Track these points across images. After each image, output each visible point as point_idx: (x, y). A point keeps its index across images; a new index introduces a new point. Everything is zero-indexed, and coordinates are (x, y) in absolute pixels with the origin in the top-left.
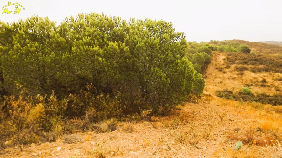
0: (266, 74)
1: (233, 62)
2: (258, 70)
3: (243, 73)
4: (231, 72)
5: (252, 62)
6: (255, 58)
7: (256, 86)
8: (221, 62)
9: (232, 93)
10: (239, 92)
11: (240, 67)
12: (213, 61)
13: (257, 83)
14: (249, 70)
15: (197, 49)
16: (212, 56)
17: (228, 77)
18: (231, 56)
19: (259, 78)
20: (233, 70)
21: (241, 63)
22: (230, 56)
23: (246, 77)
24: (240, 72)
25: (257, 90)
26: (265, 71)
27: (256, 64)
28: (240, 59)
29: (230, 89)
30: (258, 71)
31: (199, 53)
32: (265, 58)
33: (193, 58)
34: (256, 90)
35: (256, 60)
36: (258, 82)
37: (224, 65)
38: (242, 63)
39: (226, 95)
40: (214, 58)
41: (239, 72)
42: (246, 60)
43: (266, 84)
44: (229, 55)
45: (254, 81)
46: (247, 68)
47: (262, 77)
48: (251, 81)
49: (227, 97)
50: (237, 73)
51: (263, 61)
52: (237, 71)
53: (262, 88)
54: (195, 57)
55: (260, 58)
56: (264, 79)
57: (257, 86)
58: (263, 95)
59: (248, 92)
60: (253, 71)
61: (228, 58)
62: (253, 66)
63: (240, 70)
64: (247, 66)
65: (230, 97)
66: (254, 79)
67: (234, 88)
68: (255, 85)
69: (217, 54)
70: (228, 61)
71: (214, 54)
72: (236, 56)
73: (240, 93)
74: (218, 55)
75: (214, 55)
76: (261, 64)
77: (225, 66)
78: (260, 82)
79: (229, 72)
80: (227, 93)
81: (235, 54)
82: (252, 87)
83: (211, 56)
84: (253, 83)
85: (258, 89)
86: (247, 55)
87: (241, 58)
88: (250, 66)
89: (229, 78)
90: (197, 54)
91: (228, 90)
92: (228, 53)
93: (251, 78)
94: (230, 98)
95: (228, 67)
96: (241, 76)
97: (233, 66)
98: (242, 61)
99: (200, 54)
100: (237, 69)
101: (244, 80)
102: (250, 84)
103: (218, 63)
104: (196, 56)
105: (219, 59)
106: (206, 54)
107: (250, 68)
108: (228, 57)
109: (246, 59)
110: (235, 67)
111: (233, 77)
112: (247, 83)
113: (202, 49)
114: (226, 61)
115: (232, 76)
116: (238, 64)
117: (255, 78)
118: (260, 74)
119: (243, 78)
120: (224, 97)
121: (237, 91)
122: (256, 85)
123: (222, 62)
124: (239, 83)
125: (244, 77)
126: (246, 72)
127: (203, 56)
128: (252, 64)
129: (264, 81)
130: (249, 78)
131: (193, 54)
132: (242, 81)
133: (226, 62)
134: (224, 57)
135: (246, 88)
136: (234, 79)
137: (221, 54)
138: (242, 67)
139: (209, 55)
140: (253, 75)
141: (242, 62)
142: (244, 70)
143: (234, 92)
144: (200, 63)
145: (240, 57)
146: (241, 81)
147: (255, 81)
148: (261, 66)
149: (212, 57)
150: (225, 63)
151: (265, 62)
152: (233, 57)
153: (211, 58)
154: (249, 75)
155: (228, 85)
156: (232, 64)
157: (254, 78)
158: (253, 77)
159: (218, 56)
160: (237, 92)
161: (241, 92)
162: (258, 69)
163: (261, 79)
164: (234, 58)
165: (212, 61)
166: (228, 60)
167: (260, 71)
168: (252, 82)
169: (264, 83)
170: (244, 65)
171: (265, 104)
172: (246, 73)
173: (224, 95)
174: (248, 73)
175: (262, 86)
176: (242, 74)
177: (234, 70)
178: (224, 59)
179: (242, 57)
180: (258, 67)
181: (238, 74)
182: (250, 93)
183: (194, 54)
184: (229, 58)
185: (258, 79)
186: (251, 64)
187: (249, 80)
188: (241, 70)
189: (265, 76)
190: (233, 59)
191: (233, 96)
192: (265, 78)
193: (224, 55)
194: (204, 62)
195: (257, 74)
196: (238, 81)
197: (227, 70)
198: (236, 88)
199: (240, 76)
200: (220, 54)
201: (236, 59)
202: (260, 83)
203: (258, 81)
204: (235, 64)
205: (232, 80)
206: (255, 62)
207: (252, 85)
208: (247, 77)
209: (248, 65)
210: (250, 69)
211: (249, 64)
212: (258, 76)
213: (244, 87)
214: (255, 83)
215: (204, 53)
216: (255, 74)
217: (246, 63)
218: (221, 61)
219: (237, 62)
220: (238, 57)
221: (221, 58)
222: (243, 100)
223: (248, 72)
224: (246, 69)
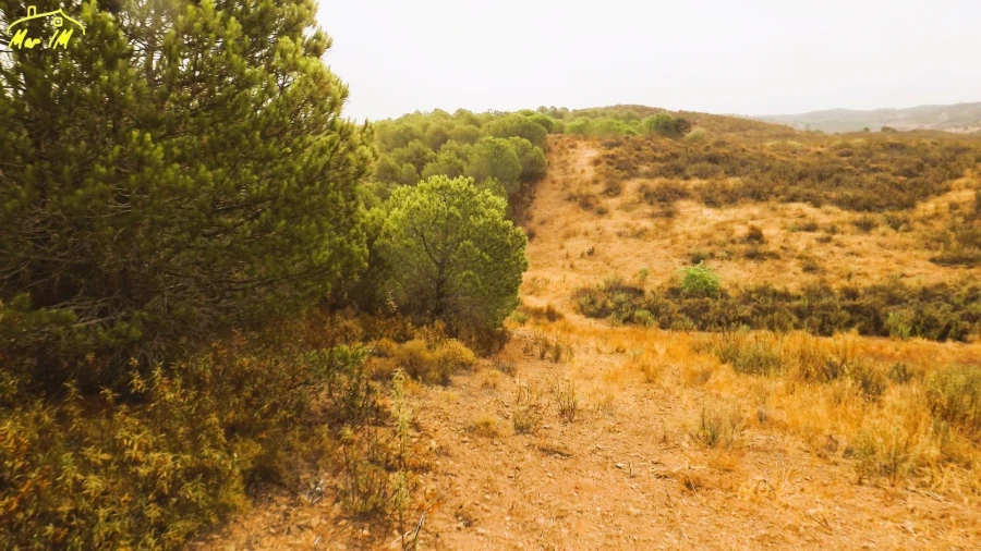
0: (755, 210)
1: (632, 173)
2: (726, 197)
3: (671, 209)
4: (626, 208)
5: (698, 165)
6: (707, 153)
7: (730, 259)
8: (583, 171)
9: (641, 292)
10: (667, 286)
11: (658, 189)
12: (553, 169)
13: (729, 246)
14: (693, 198)
15: (489, 127)
16: (548, 151)
17: (617, 230)
18: (620, 149)
19: (735, 226)
20: (633, 203)
21: (661, 174)
22: (616, 149)
23: (687, 226)
24: (662, 207)
25: (736, 275)
26: (750, 200)
27: (714, 173)
28: (655, 159)
29: (629, 279)
30: (726, 201)
31: (497, 139)
32: (744, 150)
33: (475, 159)
34: (732, 276)
35: (713, 160)
36: (733, 242)
37: (596, 182)
38: (663, 171)
39: (620, 304)
40: (555, 159)
41: (658, 210)
42: (679, 162)
43: (762, 249)
44: (611, 146)
45: (717, 241)
46: (684, 189)
47: (746, 223)
48: (707, 241)
49: (625, 315)
50: (648, 209)
51: (738, 163)
52: (651, 203)
53: (751, 264)
54: (480, 155)
55: (726, 151)
56: (753, 228)
57: (734, 258)
58: (762, 291)
59: (705, 283)
60: (710, 202)
61: (608, 156)
62: (705, 182)
63: (660, 201)
64: (682, 183)
65: (639, 313)
66: (719, 230)
67: (645, 273)
68: (725, 254)
69: (567, 146)
70: (611, 168)
71: (556, 143)
72: (639, 149)
73: (674, 293)
74: (572, 147)
75: (555, 149)
76: (733, 172)
77: (600, 188)
78: (742, 242)
79: (617, 209)
80: (622, 297)
81: (635, 142)
82: (714, 264)
83: (545, 151)
84: (714, 247)
85: (738, 271)
86: (678, 144)
87: (658, 155)
88: (695, 182)
89: (620, 235)
90: (490, 141)
91: (622, 284)
92: (609, 138)
93: (705, 229)
94: (639, 318)
95: (613, 190)
96: (669, 222)
97: (631, 187)
98: (662, 165)
99: (503, 142)
100: (647, 195)
101: (681, 237)
102: (706, 250)
103: (573, 177)
104: (485, 152)
105: (575, 161)
106: (525, 141)
107: (696, 189)
108: (611, 152)
109: (675, 156)
110: (640, 190)
111: (638, 229)
112: (692, 250)
113: (508, 124)
114: (603, 166)
115: (633, 223)
116: (648, 175)
117: (720, 227)
118: (737, 210)
119: (674, 231)
120: (613, 315)
121: (658, 283)
122: (730, 256)
123: (590, 173)
124: (664, 252)
125: (679, 226)
126: (683, 206)
127: (512, 149)
128: (701, 175)
129: (755, 236)
130: (697, 230)
131: (472, 144)
132: (673, 242)
133: (604, 170)
134: (594, 153)
135: (694, 270)
136: (640, 234)
137: (581, 144)
138: (666, 187)
139: (537, 148)
140: (710, 218)
141: (665, 168)
142: (675, 199)
143: (647, 289)
144: (501, 179)
145: (655, 150)
146: (668, 241)
147: (720, 237)
148: (732, 182)
149: (549, 155)
150: (601, 177)
151: (744, 164)
152: (627, 153)
153: (546, 161)
154: (696, 218)
155: (622, 260)
156: (625, 178)
157: (717, 225)
158: (712, 223)
159: (571, 150)
160: (659, 288)
161: (675, 285)
162: (724, 192)
163: (741, 231)
164: (632, 157)
165: (549, 172)
166: (609, 163)
167: (732, 199)
168: (709, 244)
169: (757, 242)
170: (672, 178)
171: (784, 329)
172: (682, 211)
173: (610, 305)
174: (692, 209)
175: (751, 256)
176: (670, 215)
177: (638, 200)
178: (596, 162)
179: (663, 151)
180: (724, 186)
181: (653, 216)
182: (714, 290)
183: (477, 145)
184: (613, 157)
185: (733, 231)
186: (696, 175)
187: (697, 235)
188: (664, 201)
189: (753, 218)
190: (629, 160)
191: (649, 309)
192: (757, 223)
193: (594, 146)
194: (517, 174)
195: (726, 211)
196: (655, 243)
197: (612, 202)
198: (655, 271)
199: (662, 222)
200: (578, 142)
201: (640, 160)
202: (743, 247)
203: (734, 237)
204: (637, 176)
205: (632, 241)
206: (710, 166)
207: (712, 255)
208: (691, 226)
209: (686, 178)
210: (695, 193)
211: (688, 173)
212: (730, 218)
213: (685, 264)
214: (724, 245)
215: (517, 138)
216: (718, 211)
217: (679, 171)
218: (586, 168)
219: (644, 168)
220: (647, 151)
221: (584, 159)
222: (696, 323)
223: (689, 207)
224: (683, 195)
